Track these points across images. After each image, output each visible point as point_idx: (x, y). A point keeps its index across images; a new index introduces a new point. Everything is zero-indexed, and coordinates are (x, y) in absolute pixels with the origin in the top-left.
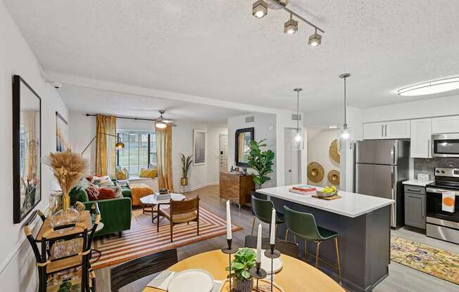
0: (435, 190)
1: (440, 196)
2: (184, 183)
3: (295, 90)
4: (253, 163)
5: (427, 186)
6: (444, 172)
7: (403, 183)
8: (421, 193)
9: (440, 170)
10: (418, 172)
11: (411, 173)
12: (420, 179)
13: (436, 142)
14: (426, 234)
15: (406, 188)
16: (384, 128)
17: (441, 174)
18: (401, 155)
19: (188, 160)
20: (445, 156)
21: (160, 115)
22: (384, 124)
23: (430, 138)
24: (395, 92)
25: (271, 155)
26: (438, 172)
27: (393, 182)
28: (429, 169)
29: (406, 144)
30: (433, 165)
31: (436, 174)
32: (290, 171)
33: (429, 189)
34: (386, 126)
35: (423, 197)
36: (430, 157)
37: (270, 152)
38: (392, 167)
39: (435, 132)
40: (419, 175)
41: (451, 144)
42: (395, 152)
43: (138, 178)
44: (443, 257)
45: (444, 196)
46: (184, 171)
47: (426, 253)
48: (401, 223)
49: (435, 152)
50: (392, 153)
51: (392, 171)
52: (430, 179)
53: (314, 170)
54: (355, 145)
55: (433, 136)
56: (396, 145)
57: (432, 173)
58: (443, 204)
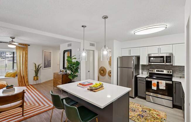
0: (149, 80)
1: (151, 82)
2: (36, 79)
3: (83, 26)
4: (69, 68)
5: (146, 78)
6: (152, 71)
7: (137, 76)
8: (144, 81)
9: (151, 70)
10: (143, 71)
11: (140, 71)
12: (143, 75)
13: (150, 57)
14: (146, 100)
15: (138, 79)
16: (130, 51)
17: (151, 72)
18: (136, 63)
19: (39, 66)
20: (152, 63)
21: (11, 39)
22: (130, 49)
23: (147, 56)
24: (132, 32)
25: (78, 64)
26: (150, 71)
27: (133, 76)
28: (147, 69)
29: (138, 58)
30: (148, 68)
31: (150, 72)
32: (89, 71)
33: (147, 79)
34: (131, 50)
35: (145, 83)
36: (147, 64)
37: (77, 62)
38: (132, 69)
39: (149, 53)
40: (143, 72)
41: (154, 59)
42: (134, 62)
43: (4, 77)
44: (153, 113)
45: (153, 82)
46: (36, 72)
47: (146, 112)
48: (136, 95)
49: (149, 62)
50: (133, 62)
51: (133, 70)
52: (147, 74)
53: (102, 70)
54: (118, 58)
55: (148, 55)
56: (134, 58)
57: (148, 71)
58: (152, 86)
